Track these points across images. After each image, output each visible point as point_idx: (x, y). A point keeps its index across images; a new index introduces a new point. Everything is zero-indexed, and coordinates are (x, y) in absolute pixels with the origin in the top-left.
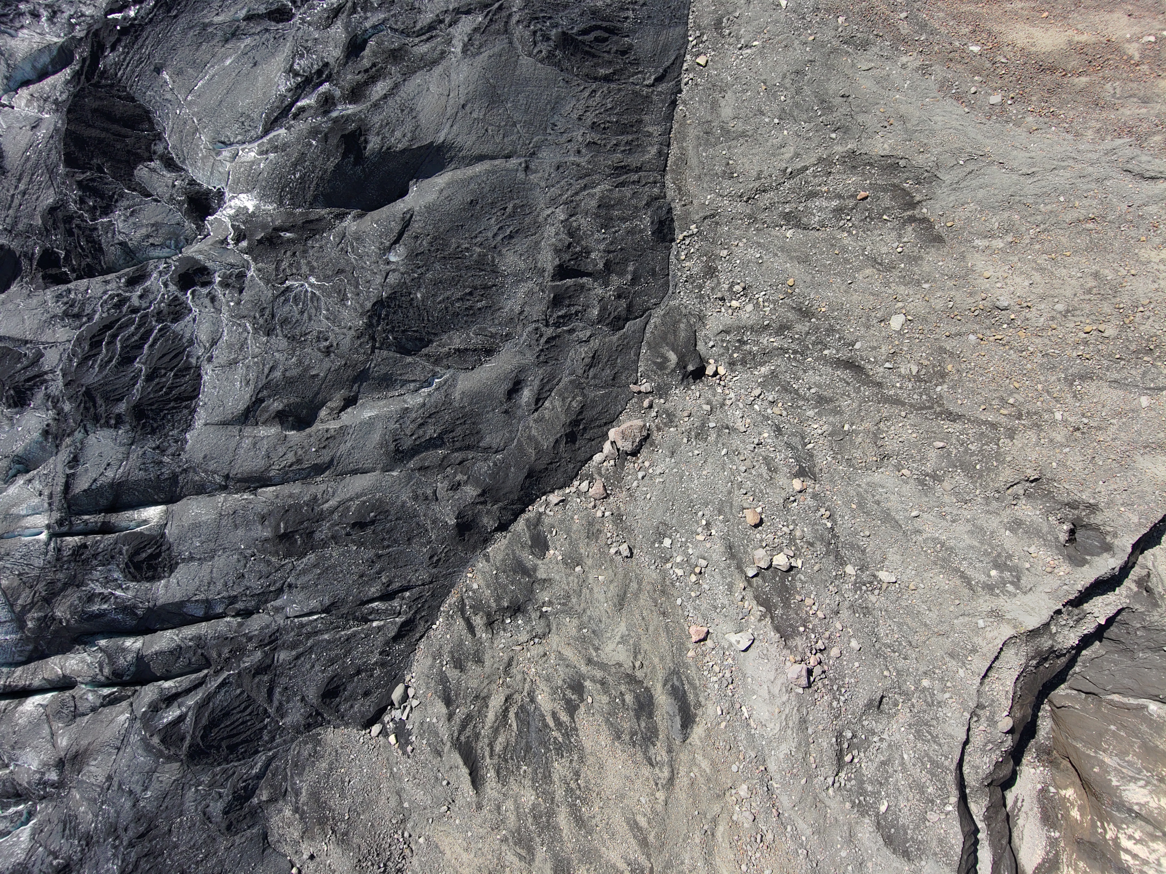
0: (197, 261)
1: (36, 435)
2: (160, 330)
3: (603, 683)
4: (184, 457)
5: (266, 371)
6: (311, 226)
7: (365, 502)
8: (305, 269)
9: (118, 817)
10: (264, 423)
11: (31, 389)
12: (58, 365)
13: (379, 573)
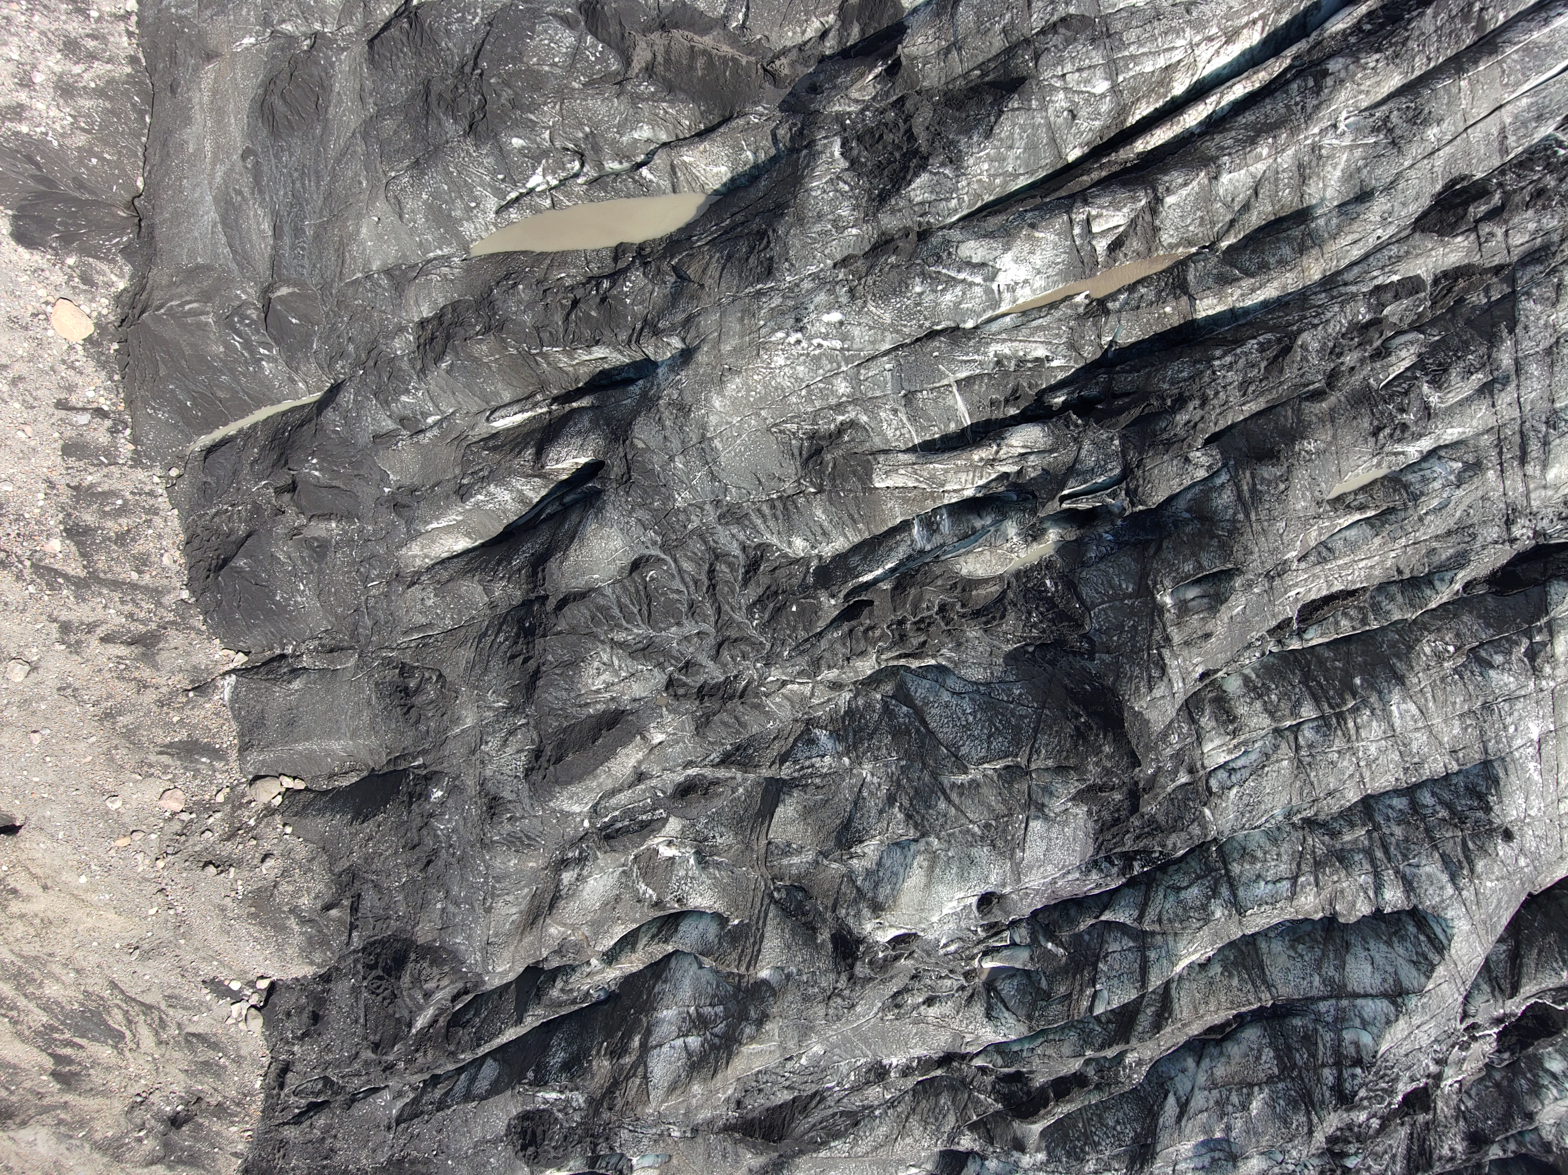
9: (462, 876)
13: (324, 1138)
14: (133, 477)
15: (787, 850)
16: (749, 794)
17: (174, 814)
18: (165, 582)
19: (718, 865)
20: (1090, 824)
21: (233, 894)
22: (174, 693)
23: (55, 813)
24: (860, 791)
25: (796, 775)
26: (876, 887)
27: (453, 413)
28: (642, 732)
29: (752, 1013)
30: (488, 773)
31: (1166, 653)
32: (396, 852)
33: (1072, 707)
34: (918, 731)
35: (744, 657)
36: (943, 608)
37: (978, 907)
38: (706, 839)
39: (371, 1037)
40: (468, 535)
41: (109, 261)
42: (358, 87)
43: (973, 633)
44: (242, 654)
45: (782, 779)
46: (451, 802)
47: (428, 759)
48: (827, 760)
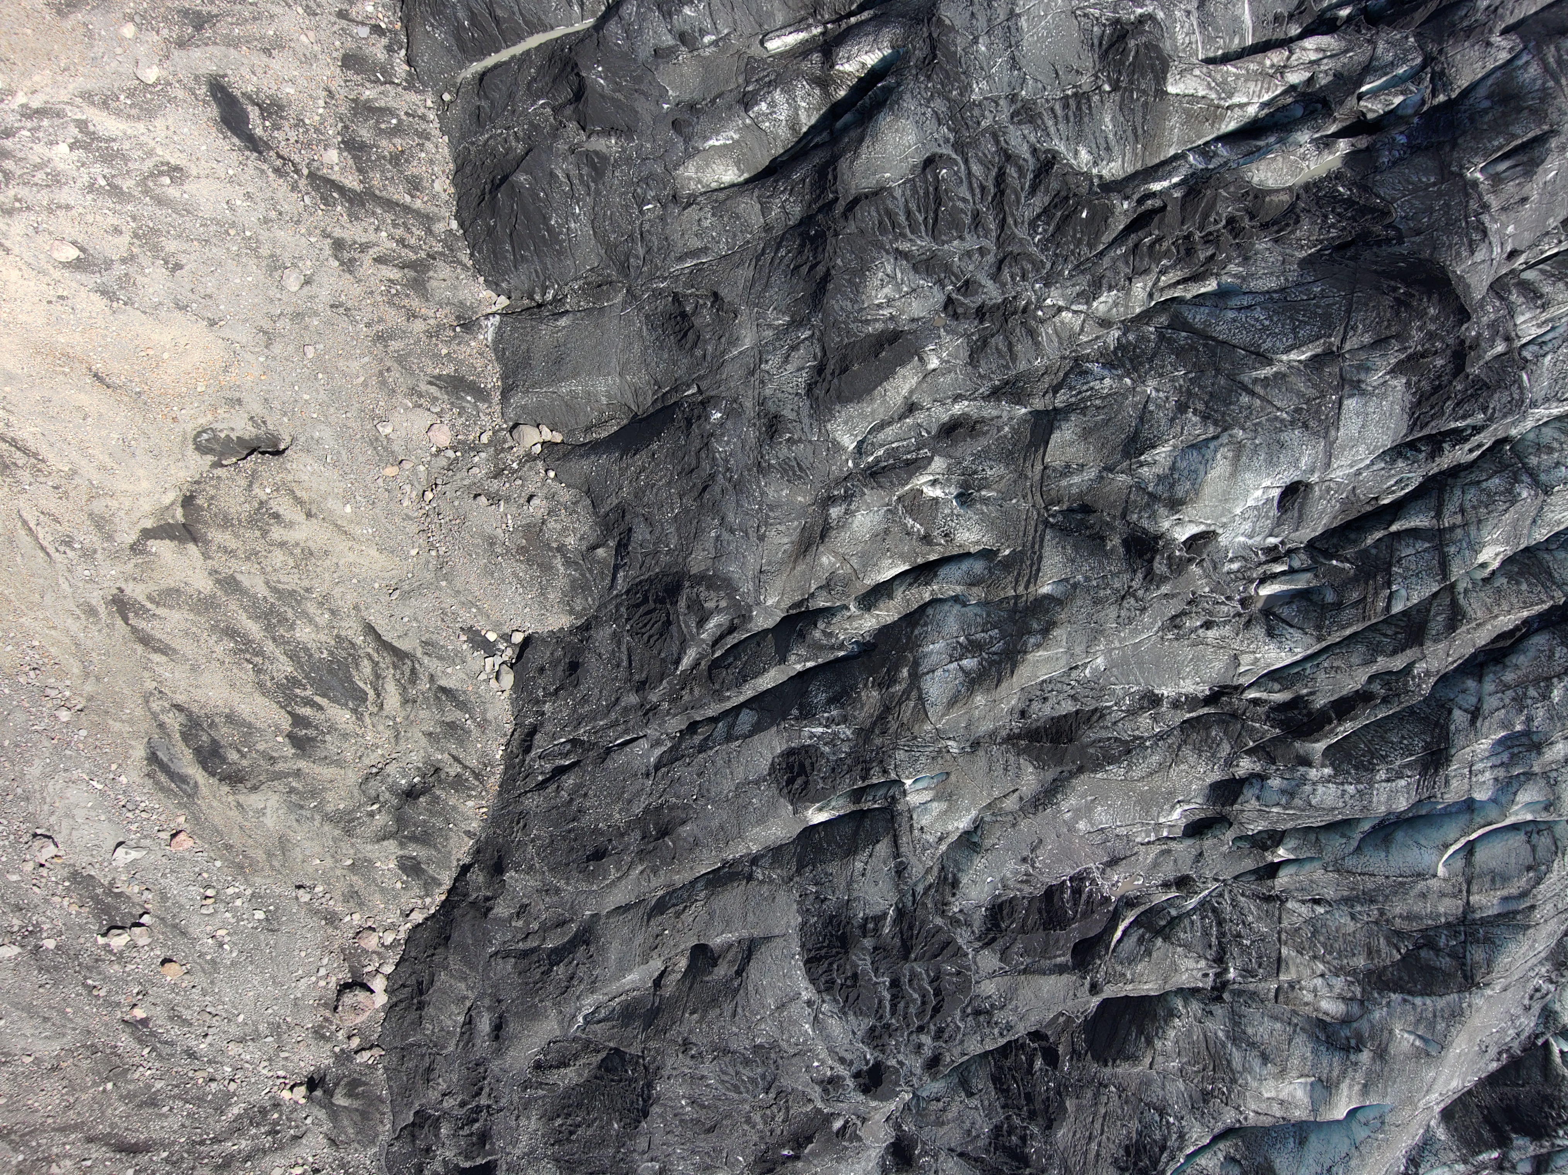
0: (874, 1098)
1: (964, 880)
2: (881, 1017)
3: (272, 760)
4: (796, 894)
5: (739, 1010)
6: (768, 1165)
7: (604, 878)
8: (757, 1117)
9: (737, 501)
10: (731, 946)
11: (988, 930)
12: (974, 958)
13: (572, 800)
14: (407, 98)
15: (1067, 471)
16: (1015, 431)
17: (439, 451)
18: (436, 210)
19: (985, 501)
20: (1408, 397)
21: (504, 526)
22: (440, 327)
24: (1145, 407)
25: (1073, 401)
26: (1172, 486)
27: (728, 34)
28: (920, 353)
29: (1035, 626)
30: (768, 392)
31: (1486, 218)
32: (671, 481)
33: (1385, 284)
34: (1205, 345)
35: (1023, 277)
36: (1231, 221)
37: (1279, 502)
38: (975, 472)
39: (635, 679)
40: (737, 163)
43: (1262, 245)
44: (503, 297)
45: (1055, 409)
46: (729, 425)
47: (704, 385)
48: (1107, 382)
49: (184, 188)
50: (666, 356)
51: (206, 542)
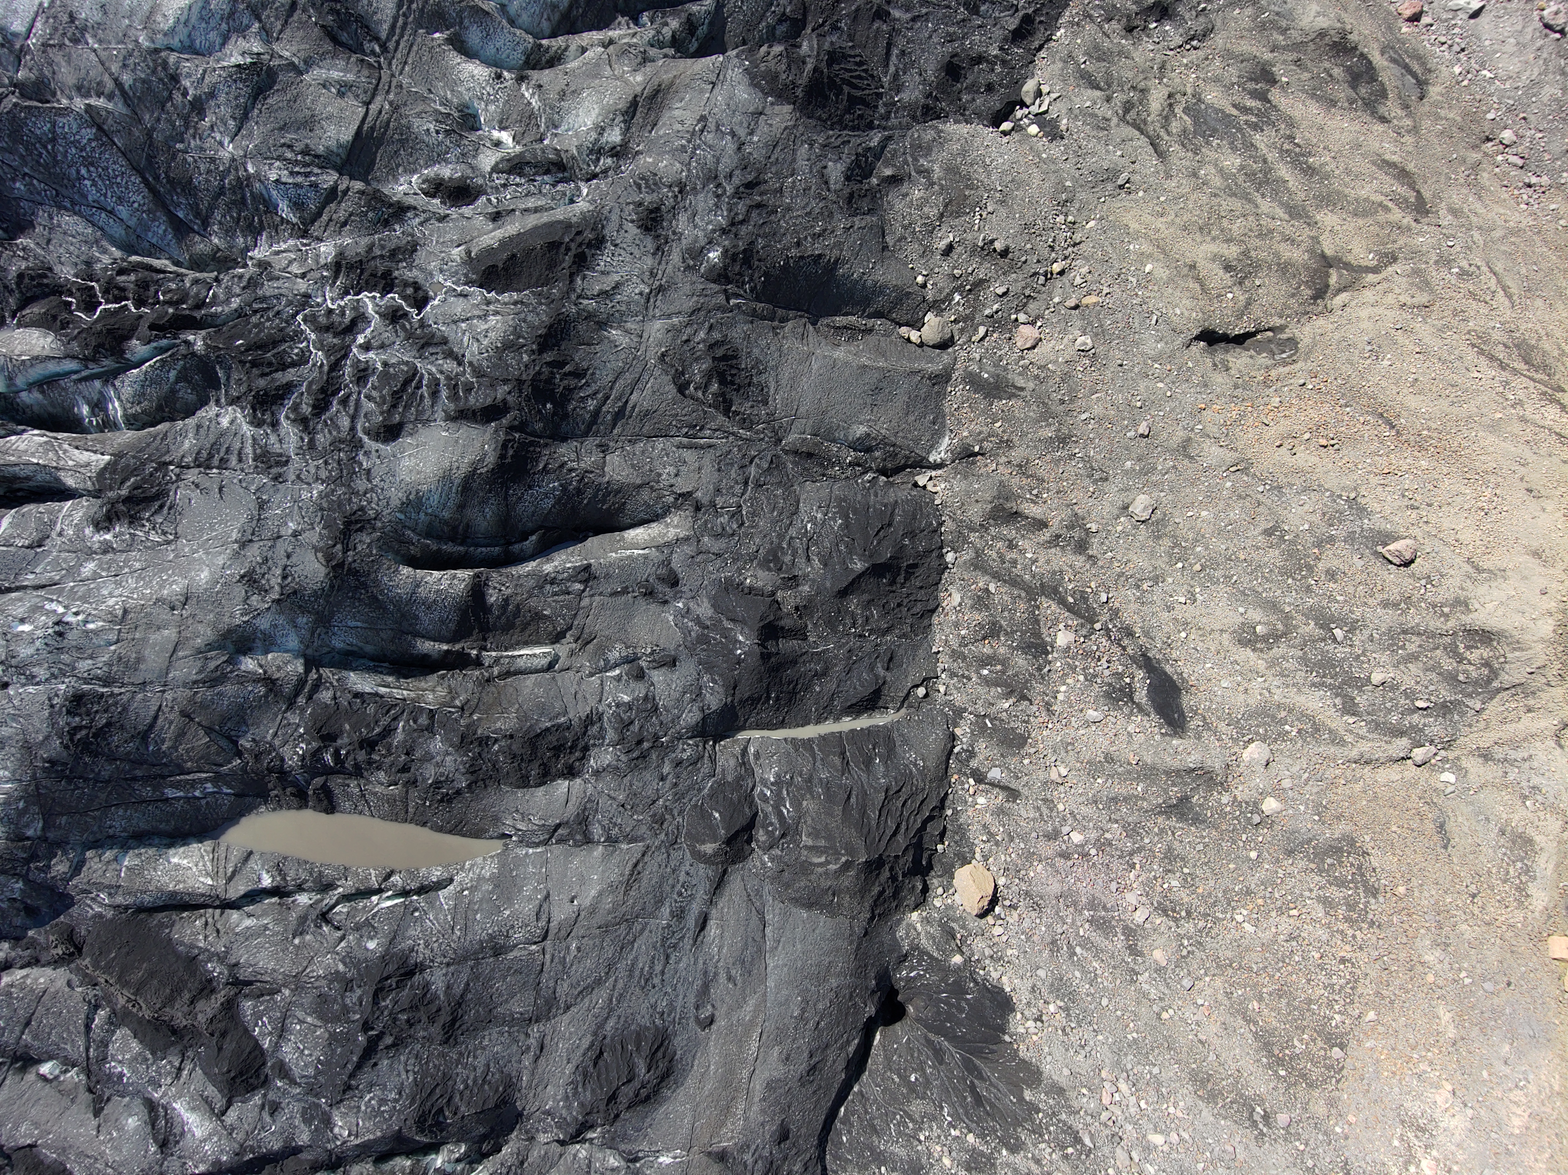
3: (1297, 62)
9: (718, 162)
14: (965, 698)
15: (343, 89)
17: (1032, 321)
18: (965, 574)
19: (445, 103)
21: (984, 214)
22: (995, 452)
23: (1152, 345)
24: (238, 128)
25: (316, 170)
27: (589, 674)
28: (469, 262)
30: (649, 261)
32: (789, 209)
34: (157, 178)
35: (330, 311)
36: (90, 306)
39: (884, 27)
40: (622, 539)
41: (917, 948)
42: (542, 1061)
43: (66, 273)
44: (921, 484)
45: (341, 174)
46: (702, 241)
47: (721, 299)
48: (273, 177)
49: (1241, 620)
50: (756, 351)
51: (1311, 251)
